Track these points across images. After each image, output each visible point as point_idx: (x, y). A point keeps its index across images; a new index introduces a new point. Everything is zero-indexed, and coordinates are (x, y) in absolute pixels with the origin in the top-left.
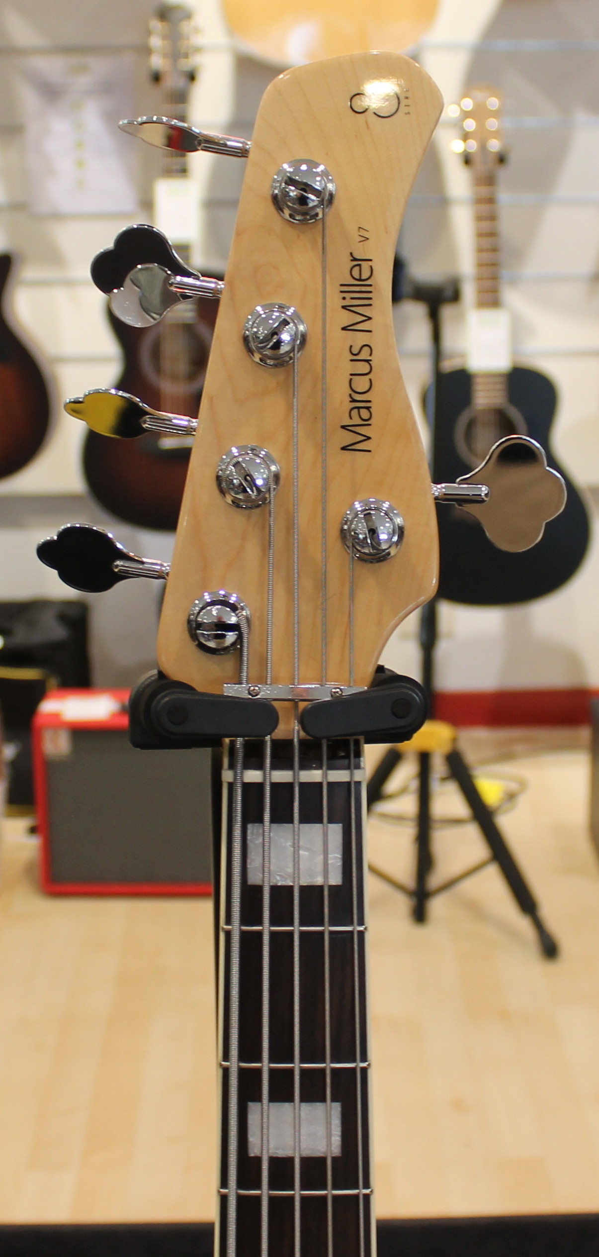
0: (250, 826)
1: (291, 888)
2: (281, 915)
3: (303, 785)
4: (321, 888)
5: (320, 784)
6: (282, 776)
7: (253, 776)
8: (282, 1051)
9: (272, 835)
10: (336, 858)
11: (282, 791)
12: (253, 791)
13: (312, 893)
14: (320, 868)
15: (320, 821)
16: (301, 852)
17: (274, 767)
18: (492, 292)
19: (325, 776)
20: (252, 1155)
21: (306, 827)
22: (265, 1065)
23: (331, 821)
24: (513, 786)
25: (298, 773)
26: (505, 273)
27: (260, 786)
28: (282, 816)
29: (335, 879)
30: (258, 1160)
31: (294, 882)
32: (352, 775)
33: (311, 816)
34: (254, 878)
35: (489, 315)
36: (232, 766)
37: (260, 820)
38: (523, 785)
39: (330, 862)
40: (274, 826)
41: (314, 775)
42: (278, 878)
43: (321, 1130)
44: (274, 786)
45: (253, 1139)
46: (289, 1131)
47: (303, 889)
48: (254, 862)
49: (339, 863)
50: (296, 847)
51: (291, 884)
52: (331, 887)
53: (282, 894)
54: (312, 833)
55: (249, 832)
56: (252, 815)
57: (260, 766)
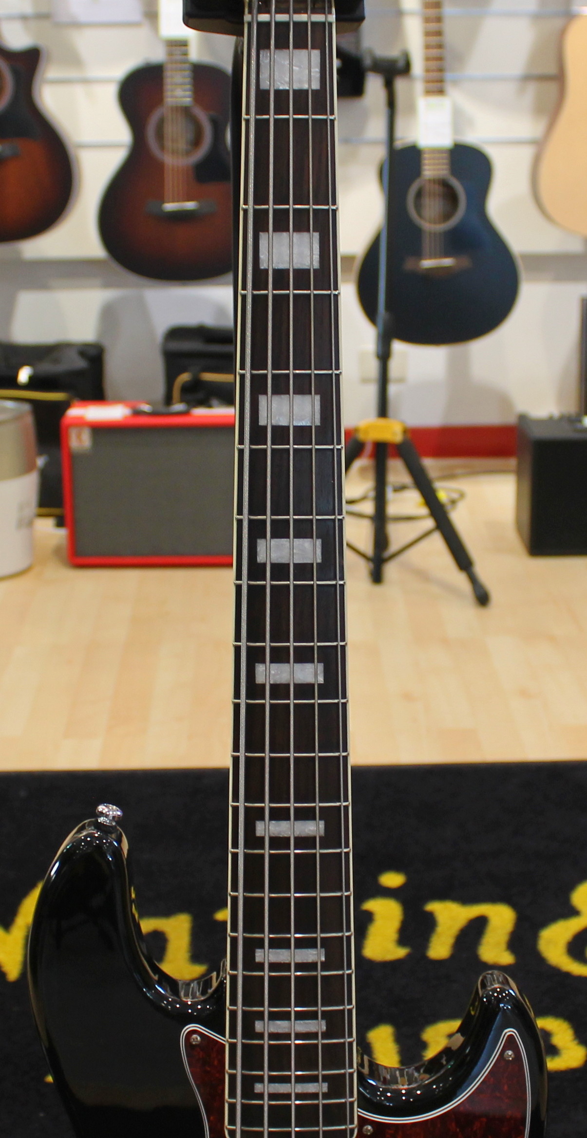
0: (261, 52)
1: (288, 91)
2: (281, 108)
3: (295, 24)
4: (307, 91)
5: (306, 23)
6: (282, 18)
7: (264, 17)
8: (282, 198)
9: (275, 56)
10: (316, 71)
11: (282, 27)
12: (264, 27)
13: (301, 95)
14: (306, 78)
15: (306, 47)
16: (294, 68)
17: (277, 12)
18: (437, 81)
19: (309, 17)
20: (262, 267)
21: (297, 52)
22: (271, 207)
23: (313, 48)
24: (455, 496)
25: (293, 16)
26: (448, 75)
27: (268, 24)
28: (282, 44)
29: (316, 85)
30: (266, 271)
31: (290, 87)
32: (326, 18)
33: (301, 44)
34: (264, 85)
35: (434, 100)
36: (250, 12)
37: (268, 47)
38: (462, 495)
39: (312, 74)
40: (277, 51)
41: (303, 17)
42: (279, 84)
43: (307, 252)
44: (277, 24)
45: (263, 256)
46: (286, 251)
47: (295, 91)
48: (264, 75)
49: (318, 75)
50: (291, 64)
51: (287, 88)
52: (313, 91)
53: (281, 95)
54: (301, 55)
55: (261, 56)
56: (263, 44)
57: (268, 12)
